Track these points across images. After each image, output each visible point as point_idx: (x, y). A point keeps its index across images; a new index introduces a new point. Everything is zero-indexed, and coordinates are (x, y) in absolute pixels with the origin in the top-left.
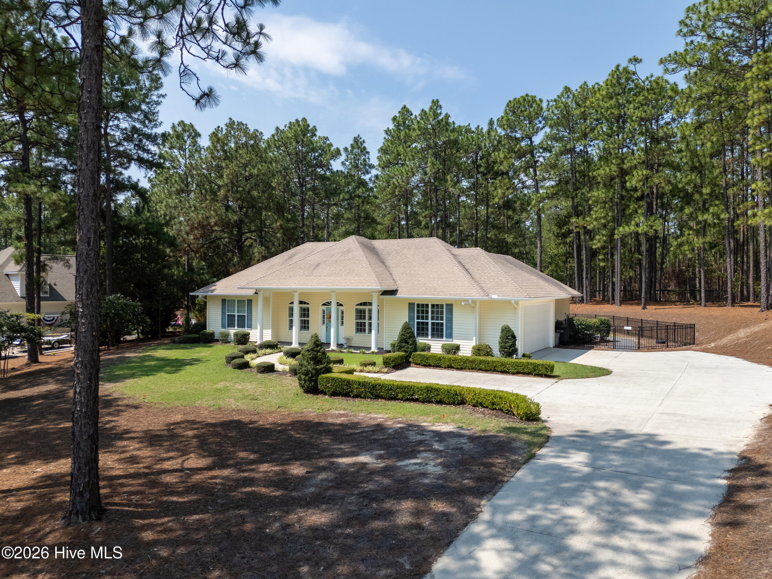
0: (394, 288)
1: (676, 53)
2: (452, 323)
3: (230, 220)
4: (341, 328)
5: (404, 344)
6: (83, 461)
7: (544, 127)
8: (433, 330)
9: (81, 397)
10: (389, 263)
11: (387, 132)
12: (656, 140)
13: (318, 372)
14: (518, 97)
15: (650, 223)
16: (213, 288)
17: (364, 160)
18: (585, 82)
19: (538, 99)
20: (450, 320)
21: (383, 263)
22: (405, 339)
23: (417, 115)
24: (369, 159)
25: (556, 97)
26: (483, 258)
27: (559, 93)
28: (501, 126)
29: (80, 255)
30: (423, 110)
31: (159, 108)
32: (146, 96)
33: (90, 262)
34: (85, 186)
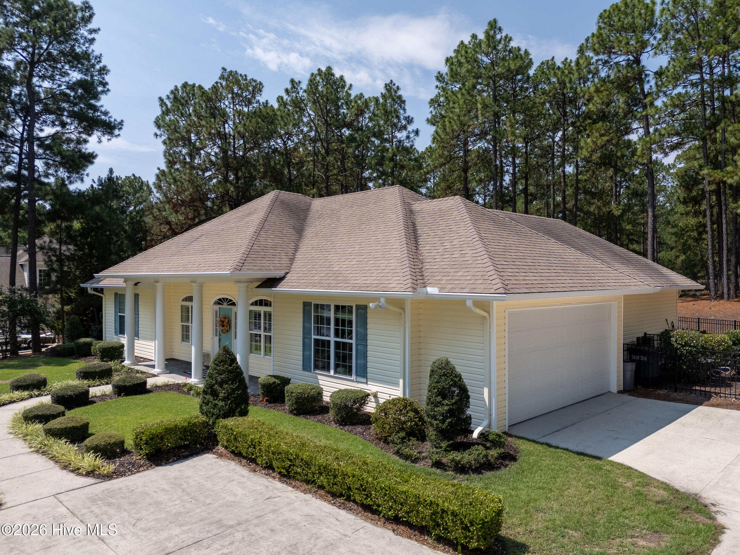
2: (366, 346)
8: (337, 357)
10: (308, 231)
20: (363, 339)
21: (300, 231)
24: (405, 110)
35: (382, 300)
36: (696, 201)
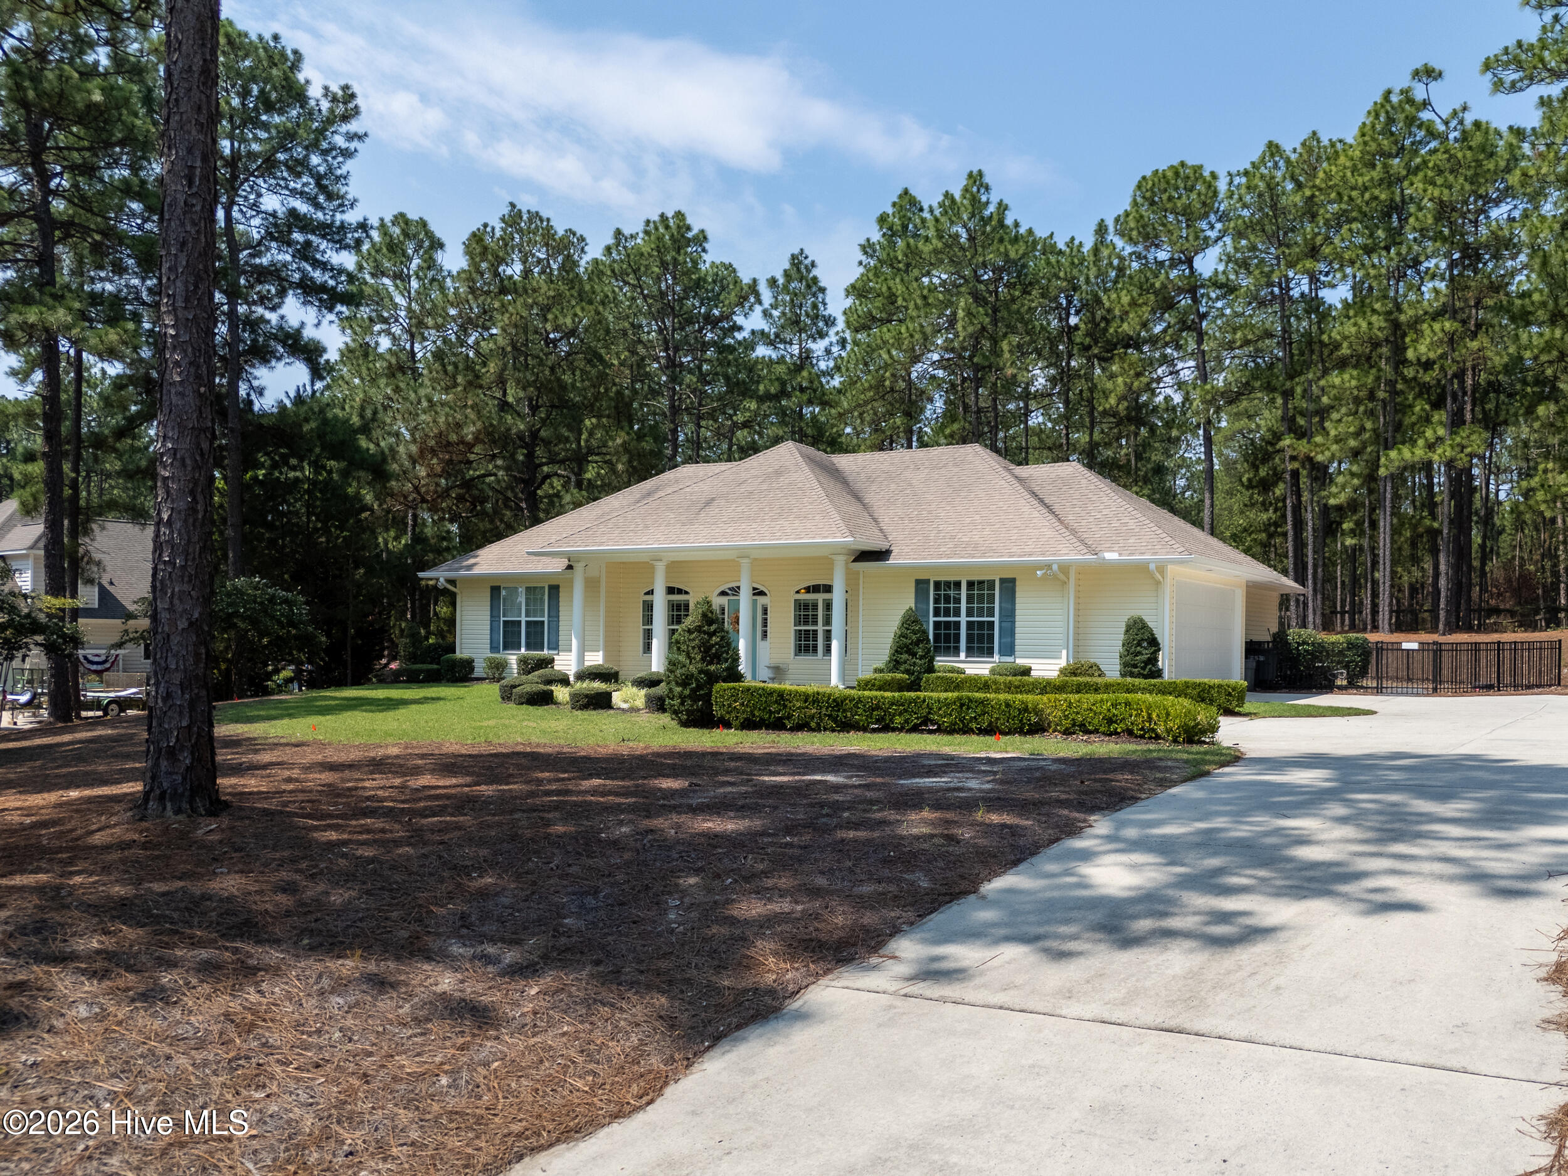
0: (882, 545)
1: (1519, 44)
2: (1014, 622)
3: (509, 429)
4: (762, 645)
5: (905, 656)
6: (177, 678)
7: (1219, 239)
8: (970, 639)
9: (172, 532)
10: (870, 498)
11: (867, 248)
12: (1471, 255)
13: (713, 678)
14: (1162, 166)
15: (1458, 440)
16: (472, 561)
17: (815, 306)
18: (1314, 133)
19: (1206, 174)
20: (1009, 616)
21: (858, 498)
22: (906, 646)
23: (935, 205)
24: (825, 304)
25: (1248, 166)
26: (1084, 481)
27: (1255, 157)
28: (1122, 234)
29: (170, 205)
30: (947, 195)
31: (349, 166)
32: (321, 132)
33: (194, 224)
34: (184, 48)
35: (1055, 567)
36: (1265, 486)
